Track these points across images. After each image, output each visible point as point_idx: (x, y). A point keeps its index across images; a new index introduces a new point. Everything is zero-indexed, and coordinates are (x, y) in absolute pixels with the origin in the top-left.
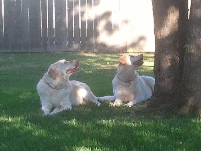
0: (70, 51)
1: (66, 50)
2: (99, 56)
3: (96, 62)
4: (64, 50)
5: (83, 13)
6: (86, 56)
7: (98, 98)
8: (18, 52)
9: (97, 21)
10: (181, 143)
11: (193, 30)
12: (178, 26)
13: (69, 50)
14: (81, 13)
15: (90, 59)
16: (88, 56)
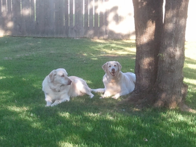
0: (86, 38)
1: (83, 37)
2: (107, 42)
3: (104, 48)
4: (81, 36)
5: (96, 7)
6: (98, 42)
7: (92, 90)
8: (45, 37)
9: (107, 14)
10: (147, 140)
11: (165, 42)
12: (154, 37)
13: (85, 36)
14: (95, 8)
15: (100, 45)
16: (99, 42)
